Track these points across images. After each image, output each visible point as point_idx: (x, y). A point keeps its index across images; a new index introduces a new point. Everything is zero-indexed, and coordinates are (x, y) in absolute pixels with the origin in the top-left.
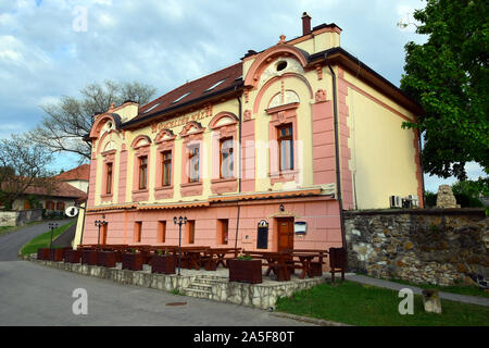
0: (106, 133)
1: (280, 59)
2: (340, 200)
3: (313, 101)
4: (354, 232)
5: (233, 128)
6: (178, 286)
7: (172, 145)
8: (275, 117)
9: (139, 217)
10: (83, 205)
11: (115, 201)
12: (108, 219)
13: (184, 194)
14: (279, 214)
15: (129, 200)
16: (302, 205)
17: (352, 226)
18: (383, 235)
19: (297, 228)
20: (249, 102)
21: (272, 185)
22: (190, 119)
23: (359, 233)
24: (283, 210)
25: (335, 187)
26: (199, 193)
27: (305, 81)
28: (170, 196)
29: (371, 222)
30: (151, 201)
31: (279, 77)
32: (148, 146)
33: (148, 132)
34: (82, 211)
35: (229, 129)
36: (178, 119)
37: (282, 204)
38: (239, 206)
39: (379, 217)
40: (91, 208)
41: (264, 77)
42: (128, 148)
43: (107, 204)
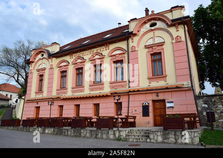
0: (40, 59)
1: (153, 22)
2: (193, 90)
3: (174, 41)
4: (203, 105)
5: (123, 55)
6: (120, 136)
7: (84, 65)
8: (150, 49)
9: (61, 103)
10: (23, 97)
11: (45, 95)
12: (40, 104)
13: (92, 90)
14: (155, 98)
15: (54, 94)
16: (170, 93)
17: (202, 102)
18: (221, 106)
19: (168, 105)
20: (133, 42)
21: (150, 83)
22: (95, 51)
23: (206, 106)
24: (158, 96)
25: (190, 83)
26: (102, 89)
27: (168, 32)
28: (82, 91)
29: (213, 100)
30: (69, 94)
31: (152, 30)
32: (68, 65)
33: (67, 58)
34: (23, 101)
35: (121, 56)
36: (87, 52)
37: (157, 93)
38: (129, 95)
39: (218, 97)
40: (29, 99)
41: (143, 30)
42: (54, 66)
43: (39, 96)
